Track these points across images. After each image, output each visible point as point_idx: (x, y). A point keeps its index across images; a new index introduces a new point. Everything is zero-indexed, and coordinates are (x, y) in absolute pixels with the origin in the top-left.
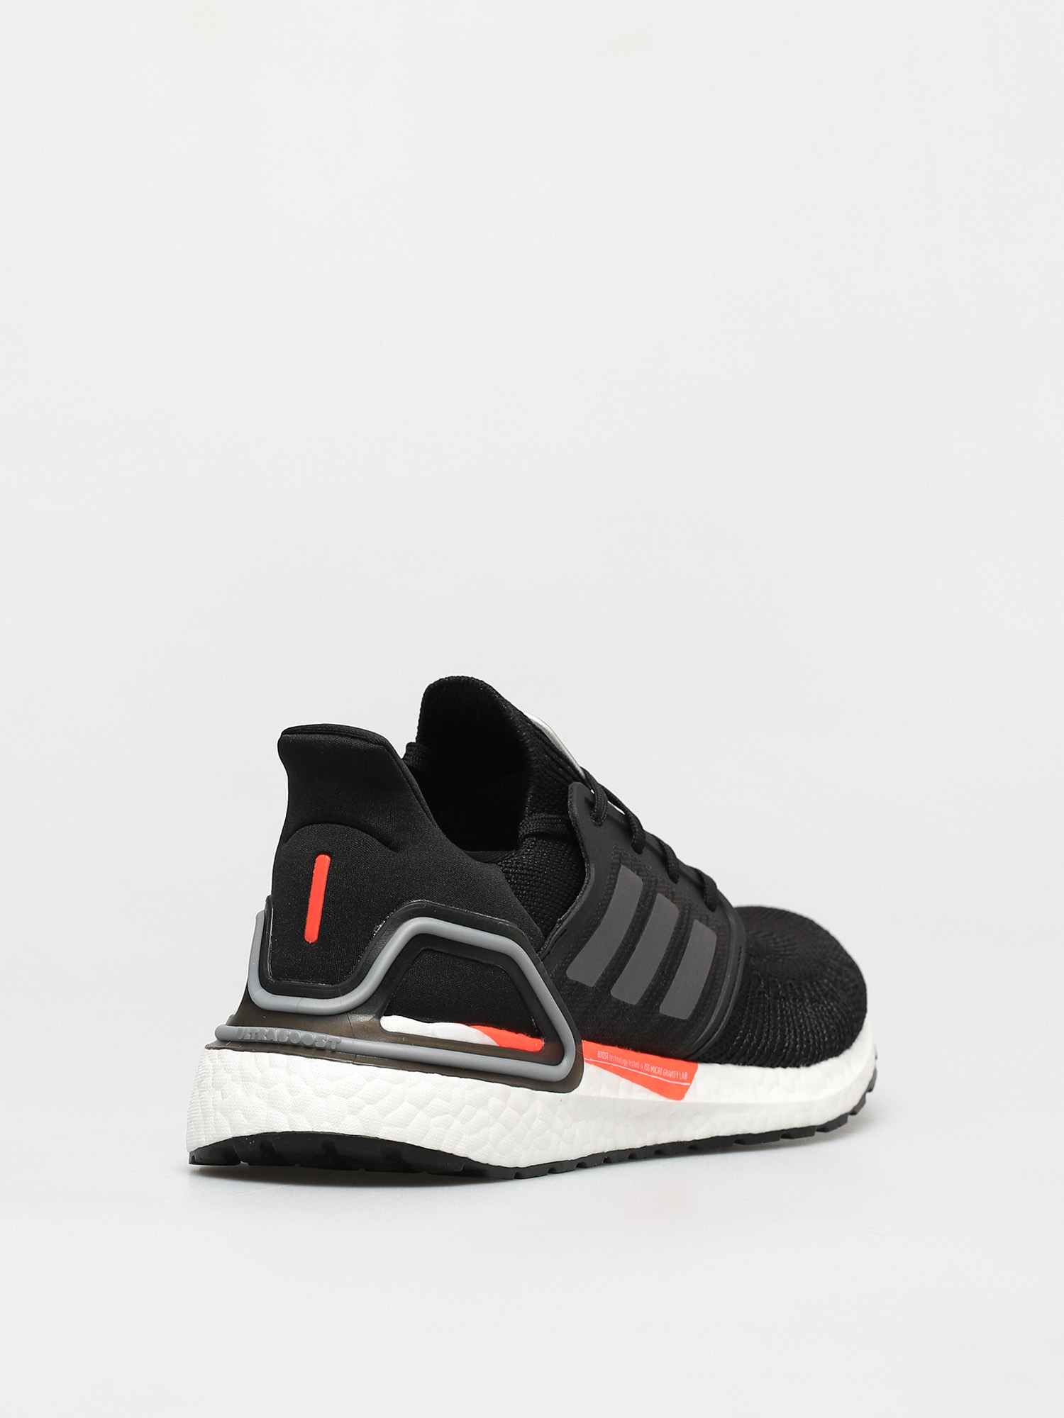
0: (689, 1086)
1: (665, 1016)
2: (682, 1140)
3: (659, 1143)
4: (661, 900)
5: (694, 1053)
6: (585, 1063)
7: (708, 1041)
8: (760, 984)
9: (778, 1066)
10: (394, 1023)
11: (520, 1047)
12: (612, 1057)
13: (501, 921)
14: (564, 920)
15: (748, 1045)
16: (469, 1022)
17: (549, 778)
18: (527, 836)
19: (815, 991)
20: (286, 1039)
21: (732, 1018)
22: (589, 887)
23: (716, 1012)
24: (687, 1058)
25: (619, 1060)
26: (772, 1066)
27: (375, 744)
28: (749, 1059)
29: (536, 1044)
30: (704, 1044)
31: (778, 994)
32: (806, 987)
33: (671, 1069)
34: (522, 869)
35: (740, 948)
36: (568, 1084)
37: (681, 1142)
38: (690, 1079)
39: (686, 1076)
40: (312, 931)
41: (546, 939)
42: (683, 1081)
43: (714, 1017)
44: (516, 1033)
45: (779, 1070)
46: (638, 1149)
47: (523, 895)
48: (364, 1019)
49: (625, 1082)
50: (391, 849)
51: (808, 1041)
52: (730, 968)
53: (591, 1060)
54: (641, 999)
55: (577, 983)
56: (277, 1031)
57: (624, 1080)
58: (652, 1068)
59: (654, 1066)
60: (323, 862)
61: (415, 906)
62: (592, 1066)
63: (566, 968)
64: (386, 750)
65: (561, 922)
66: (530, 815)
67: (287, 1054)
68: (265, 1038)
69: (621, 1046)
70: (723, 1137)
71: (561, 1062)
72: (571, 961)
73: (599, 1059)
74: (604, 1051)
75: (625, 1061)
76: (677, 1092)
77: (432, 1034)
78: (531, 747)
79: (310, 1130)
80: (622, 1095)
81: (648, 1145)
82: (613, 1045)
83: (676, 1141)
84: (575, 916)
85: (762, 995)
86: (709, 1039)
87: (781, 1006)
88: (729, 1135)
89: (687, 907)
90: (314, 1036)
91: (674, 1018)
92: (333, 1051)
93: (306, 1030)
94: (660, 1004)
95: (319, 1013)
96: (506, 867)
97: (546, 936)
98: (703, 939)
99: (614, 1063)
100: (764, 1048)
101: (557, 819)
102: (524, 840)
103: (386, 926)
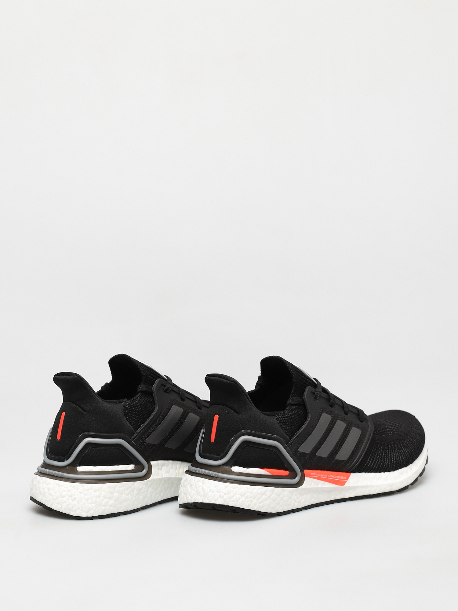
0: (347, 481)
1: (338, 460)
2: (345, 498)
3: (336, 499)
4: (339, 422)
5: (349, 470)
6: (305, 477)
7: (354, 466)
8: (378, 445)
9: (382, 472)
10: (235, 469)
11: (280, 475)
12: (316, 474)
13: (273, 436)
14: (297, 433)
15: (370, 466)
16: (261, 467)
17: (300, 384)
18: (289, 405)
19: (400, 445)
20: (203, 473)
21: (364, 458)
22: (308, 422)
23: (357, 457)
24: (347, 472)
25: (319, 475)
26: (380, 472)
27: (231, 381)
28: (371, 471)
29: (287, 473)
30: (353, 467)
31: (385, 448)
32: (397, 444)
33: (340, 476)
34: (283, 417)
35: (371, 434)
36: (299, 484)
37: (344, 498)
38: (347, 479)
39: (346, 478)
40: (213, 439)
41: (290, 440)
42: (345, 479)
43: (356, 459)
44: (279, 470)
45: (382, 473)
46: (328, 501)
47: (283, 426)
48: (227, 468)
49: (321, 482)
50: (237, 413)
51: (394, 463)
52: (365, 442)
53: (308, 476)
54: (328, 455)
55: (302, 452)
56: (201, 470)
57: (321, 481)
58: (333, 476)
59: (334, 475)
60: (217, 417)
61: (244, 432)
62: (308, 478)
63: (298, 448)
64: (234, 383)
65: (296, 434)
66: (292, 396)
67: (203, 478)
68: (198, 472)
69: (321, 470)
70: (360, 496)
71: (296, 478)
72: (300, 446)
73: (311, 475)
74: (313, 473)
75: (322, 475)
76: (343, 483)
77: (248, 472)
78: (294, 374)
79: (208, 502)
80: (320, 486)
81: (332, 500)
82: (319, 470)
83: (342, 498)
84: (301, 432)
85: (378, 449)
86: (355, 466)
87: (385, 452)
88: (362, 495)
89: (350, 423)
90: (211, 472)
91: (341, 460)
92: (216, 478)
93: (209, 470)
94: (336, 456)
95: (213, 465)
96: (278, 417)
97: (291, 439)
98: (355, 434)
99: (317, 476)
100: (376, 467)
101: (300, 399)
102: (287, 406)
103: (234, 438)
